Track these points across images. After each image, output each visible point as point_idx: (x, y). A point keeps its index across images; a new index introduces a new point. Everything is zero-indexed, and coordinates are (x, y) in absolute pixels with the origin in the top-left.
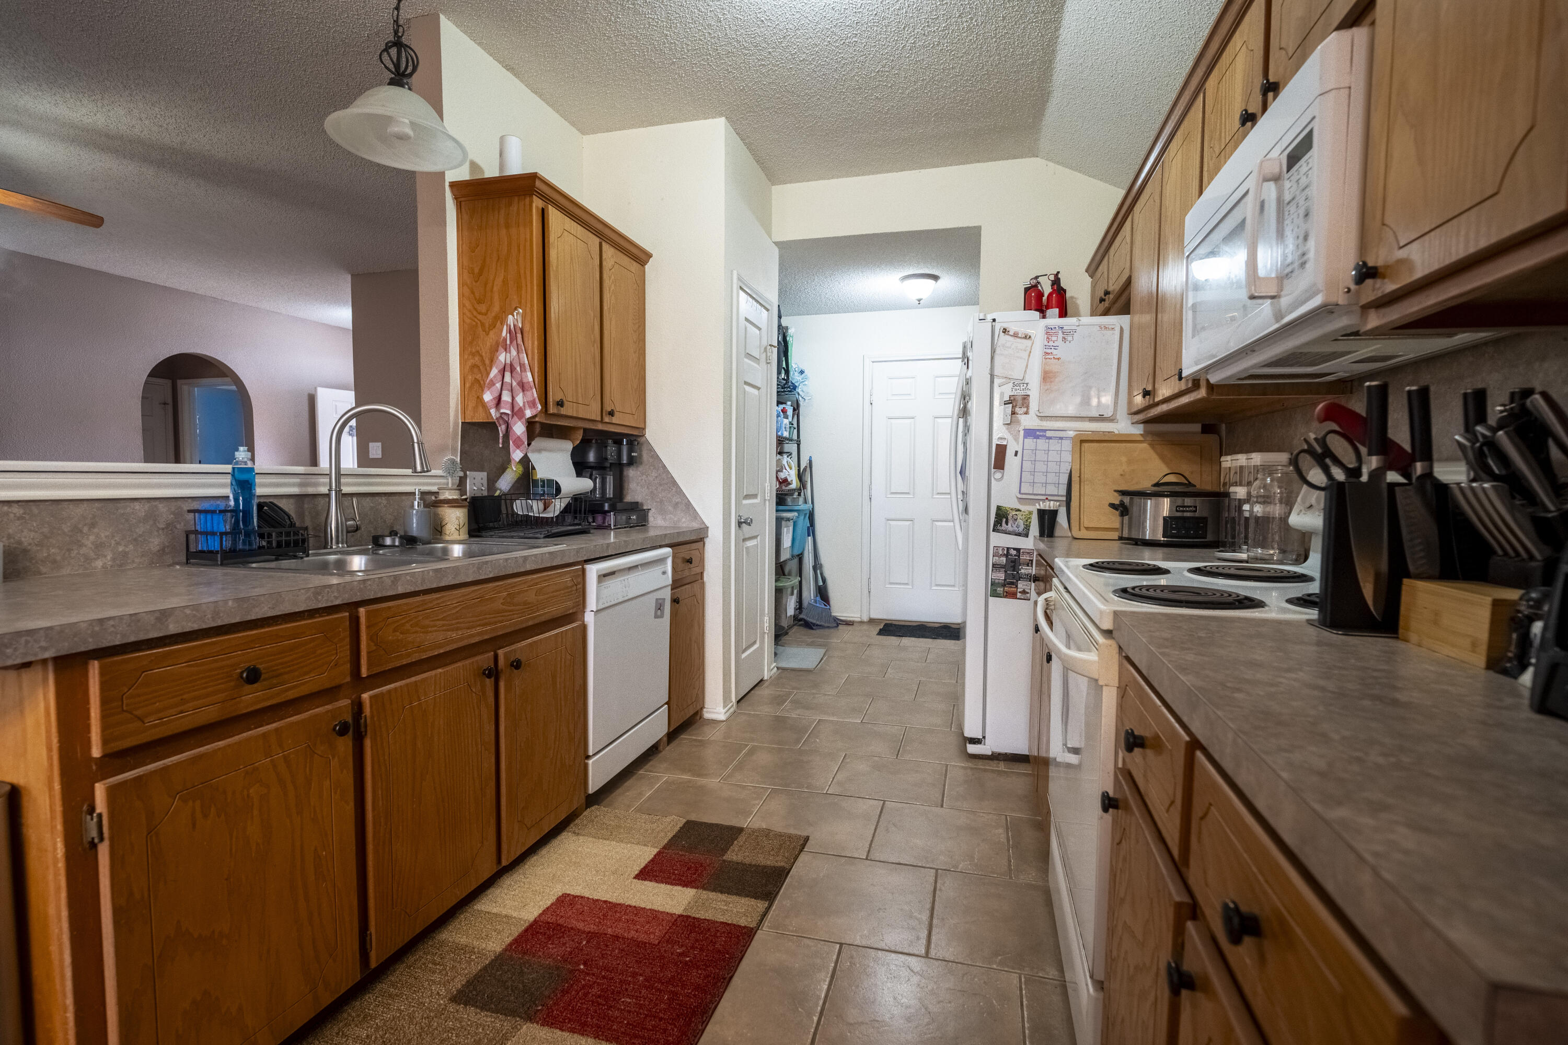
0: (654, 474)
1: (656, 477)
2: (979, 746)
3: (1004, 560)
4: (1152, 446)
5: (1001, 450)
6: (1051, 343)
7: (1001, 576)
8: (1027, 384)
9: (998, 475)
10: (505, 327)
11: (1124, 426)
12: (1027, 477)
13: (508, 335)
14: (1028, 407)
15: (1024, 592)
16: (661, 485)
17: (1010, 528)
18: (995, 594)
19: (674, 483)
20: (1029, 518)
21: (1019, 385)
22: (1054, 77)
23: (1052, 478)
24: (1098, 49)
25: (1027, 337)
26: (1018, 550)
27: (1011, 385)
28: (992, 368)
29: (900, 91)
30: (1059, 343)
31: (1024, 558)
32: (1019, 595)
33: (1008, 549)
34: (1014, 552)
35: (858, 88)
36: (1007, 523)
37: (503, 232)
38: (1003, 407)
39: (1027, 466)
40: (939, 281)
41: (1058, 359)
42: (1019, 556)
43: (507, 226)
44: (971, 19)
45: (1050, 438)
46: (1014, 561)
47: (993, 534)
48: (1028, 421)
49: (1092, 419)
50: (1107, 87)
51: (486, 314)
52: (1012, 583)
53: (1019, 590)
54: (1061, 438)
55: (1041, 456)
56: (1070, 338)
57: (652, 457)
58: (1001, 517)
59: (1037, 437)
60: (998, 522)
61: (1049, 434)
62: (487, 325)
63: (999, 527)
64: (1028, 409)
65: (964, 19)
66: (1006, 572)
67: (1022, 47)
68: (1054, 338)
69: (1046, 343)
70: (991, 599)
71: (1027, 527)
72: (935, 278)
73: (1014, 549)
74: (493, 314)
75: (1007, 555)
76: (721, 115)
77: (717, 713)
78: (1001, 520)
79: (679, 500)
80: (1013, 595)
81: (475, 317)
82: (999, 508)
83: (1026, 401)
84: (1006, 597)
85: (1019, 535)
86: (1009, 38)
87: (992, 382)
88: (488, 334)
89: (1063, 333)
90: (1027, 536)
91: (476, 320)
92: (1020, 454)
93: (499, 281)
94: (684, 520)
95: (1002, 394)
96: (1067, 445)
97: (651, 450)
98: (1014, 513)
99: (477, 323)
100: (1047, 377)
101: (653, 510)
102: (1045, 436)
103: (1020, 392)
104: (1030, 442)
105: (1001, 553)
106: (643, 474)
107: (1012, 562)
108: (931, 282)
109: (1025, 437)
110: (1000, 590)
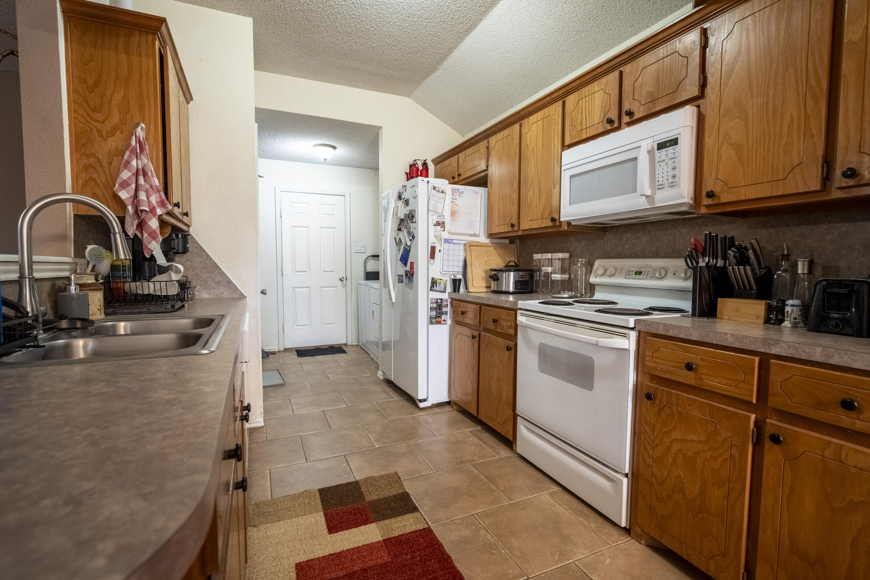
0: (198, 260)
1: (200, 263)
2: (425, 402)
3: (435, 305)
4: (495, 248)
5: (433, 249)
6: (454, 197)
7: (434, 313)
8: (444, 216)
9: (432, 262)
10: (134, 137)
11: (483, 239)
12: (445, 263)
13: (138, 145)
14: (444, 228)
15: (444, 320)
16: (205, 268)
17: (437, 289)
18: (432, 323)
19: (217, 267)
20: (446, 283)
21: (440, 216)
22: (444, 64)
23: (456, 263)
24: (474, 59)
25: (443, 192)
26: (441, 300)
27: (437, 216)
28: (428, 207)
29: (370, 43)
30: (457, 197)
31: (444, 303)
32: (442, 322)
33: (437, 299)
34: (439, 301)
35: (350, 33)
36: (436, 287)
37: (123, 56)
38: (434, 227)
39: (446, 257)
40: (336, 150)
41: (457, 205)
42: (442, 303)
43: (128, 53)
44: (430, 22)
45: (455, 244)
46: (440, 305)
47: (430, 292)
48: (445, 235)
49: (471, 235)
50: (468, 77)
51: (103, 122)
52: (439, 317)
53: (442, 320)
54: (459, 244)
55: (451, 252)
56: (461, 195)
57: (196, 248)
58: (434, 283)
59: (449, 243)
60: (432, 286)
61: (454, 241)
62: (104, 132)
63: (433, 289)
64: (444, 229)
65: (427, 21)
66: (436, 311)
67: (441, 45)
68: (455, 195)
69: (452, 197)
70: (430, 326)
71: (445, 288)
72: (334, 148)
73: (440, 299)
74: (112, 124)
75: (436, 303)
76: (251, 16)
77: (258, 422)
78: (434, 285)
79: (222, 279)
80: (439, 323)
81: (90, 123)
82: (433, 279)
83: (444, 225)
84: (436, 324)
85: (441, 292)
86: (439, 38)
87: (428, 214)
88: (105, 140)
89: (459, 192)
90: (445, 292)
91: (90, 125)
92: (442, 251)
93: (118, 98)
94: (226, 293)
95: (433, 220)
96: (462, 247)
97: (195, 242)
98: (440, 281)
99: (91, 129)
100: (453, 213)
101: (198, 287)
102: (452, 242)
103: (441, 220)
104: (446, 245)
105: (434, 301)
106: (188, 260)
107: (439, 306)
108: (332, 150)
109: (444, 243)
110: (434, 320)
